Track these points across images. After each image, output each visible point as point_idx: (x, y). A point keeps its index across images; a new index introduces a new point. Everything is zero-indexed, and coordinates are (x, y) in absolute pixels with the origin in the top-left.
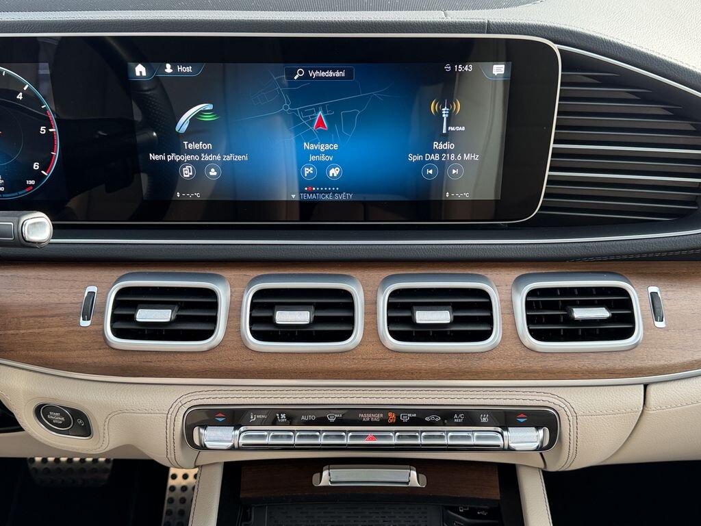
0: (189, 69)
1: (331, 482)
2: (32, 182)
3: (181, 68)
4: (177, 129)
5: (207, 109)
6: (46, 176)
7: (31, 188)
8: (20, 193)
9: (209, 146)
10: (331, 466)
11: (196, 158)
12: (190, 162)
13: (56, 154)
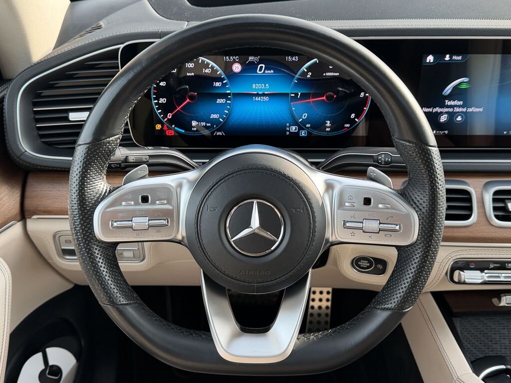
0: (460, 58)
1: (507, 304)
2: (348, 125)
3: (455, 58)
4: (443, 94)
5: (465, 81)
6: (357, 122)
7: (346, 129)
8: (339, 132)
9: (461, 103)
10: (506, 294)
11: (451, 110)
12: (446, 113)
13: (366, 109)
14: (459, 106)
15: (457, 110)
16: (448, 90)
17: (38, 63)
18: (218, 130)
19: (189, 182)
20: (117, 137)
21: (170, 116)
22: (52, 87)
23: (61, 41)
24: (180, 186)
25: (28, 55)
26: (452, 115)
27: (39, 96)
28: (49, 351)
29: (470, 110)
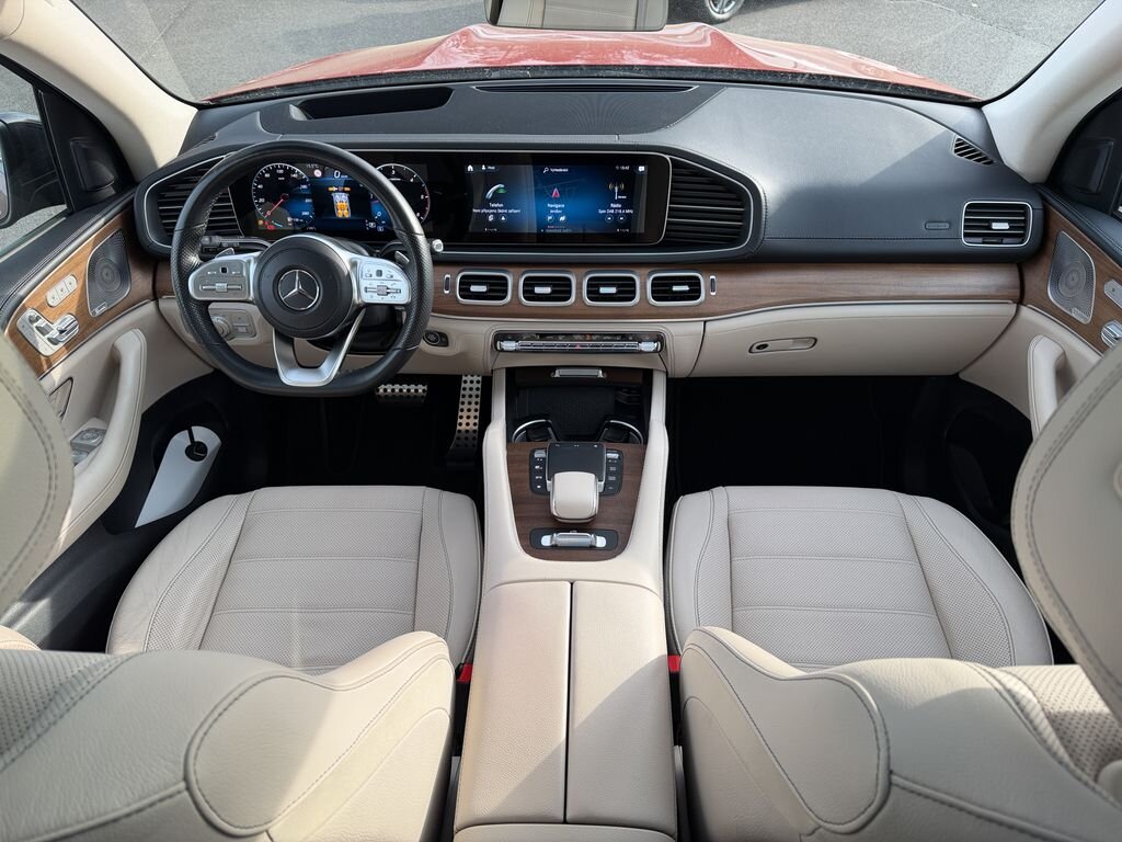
0: (493, 168)
1: (560, 375)
3: (489, 167)
4: (488, 197)
5: (502, 187)
9: (502, 205)
11: (495, 211)
12: (493, 213)
13: (428, 209)
14: (501, 208)
15: (500, 211)
16: (490, 194)
17: (162, 169)
18: (310, 225)
19: (255, 258)
20: (203, 226)
21: (269, 213)
22: (173, 190)
23: (184, 149)
24: (249, 262)
25: (153, 162)
26: (497, 216)
27: (163, 197)
28: (194, 428)
29: (510, 211)
